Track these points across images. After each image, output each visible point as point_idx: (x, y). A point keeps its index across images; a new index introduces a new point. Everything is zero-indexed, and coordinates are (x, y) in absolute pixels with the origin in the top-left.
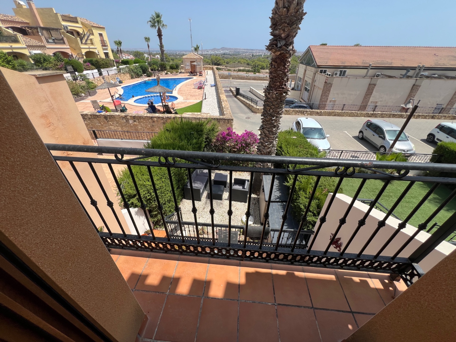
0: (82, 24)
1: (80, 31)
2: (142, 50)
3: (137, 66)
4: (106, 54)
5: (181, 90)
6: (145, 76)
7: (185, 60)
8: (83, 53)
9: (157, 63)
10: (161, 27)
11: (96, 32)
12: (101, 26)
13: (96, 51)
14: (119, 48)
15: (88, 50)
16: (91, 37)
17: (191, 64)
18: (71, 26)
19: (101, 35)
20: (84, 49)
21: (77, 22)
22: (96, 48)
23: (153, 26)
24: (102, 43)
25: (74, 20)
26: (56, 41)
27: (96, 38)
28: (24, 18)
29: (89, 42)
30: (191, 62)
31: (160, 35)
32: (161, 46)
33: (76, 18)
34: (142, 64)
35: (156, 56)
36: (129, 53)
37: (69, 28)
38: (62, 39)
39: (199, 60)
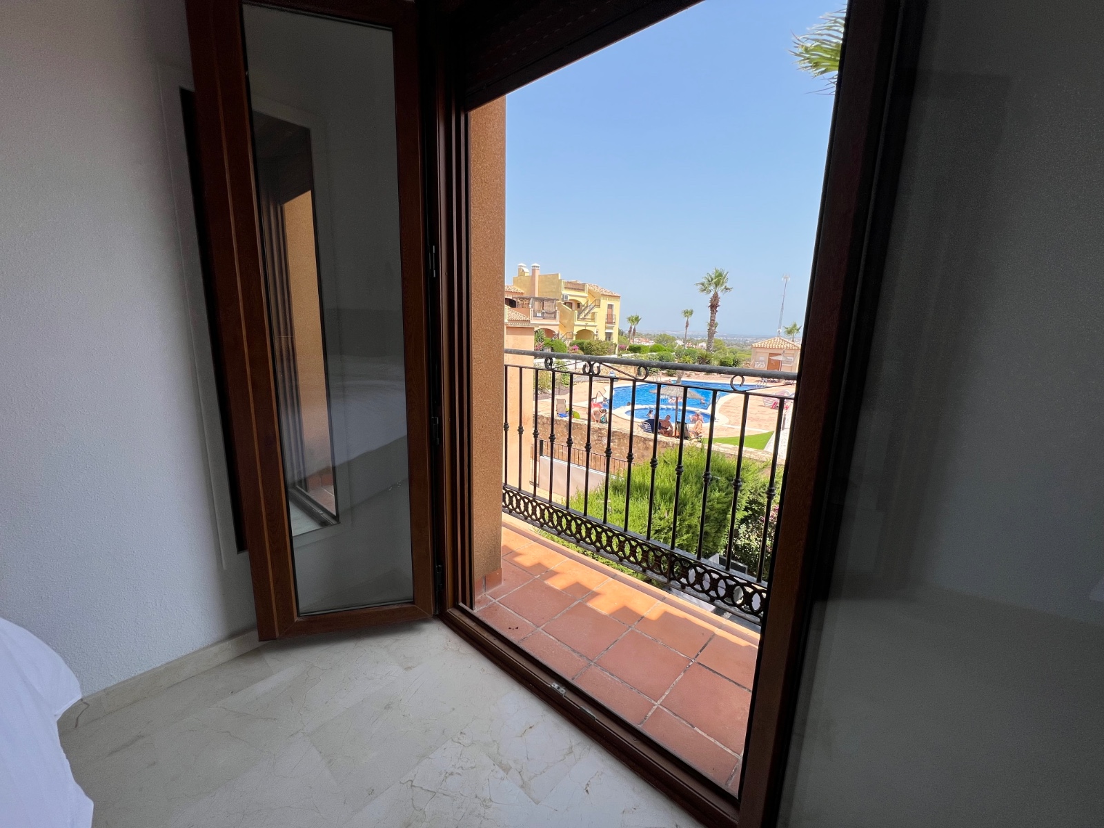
0: (590, 292)
1: (583, 301)
2: (675, 333)
3: (653, 356)
4: (609, 335)
5: (730, 405)
6: (663, 374)
7: (758, 350)
8: (575, 333)
9: (695, 352)
10: (720, 294)
11: (605, 303)
12: (615, 295)
13: (594, 330)
14: (633, 327)
15: (583, 328)
16: (596, 310)
17: (769, 360)
18: (571, 295)
19: (610, 307)
20: (579, 325)
21: (583, 290)
22: (595, 326)
23: (705, 290)
24: (607, 319)
25: (580, 287)
26: (545, 315)
27: (601, 313)
28: (520, 287)
29: (589, 316)
30: (771, 355)
31: (714, 307)
32: (713, 324)
33: (583, 285)
34: (662, 353)
35: (700, 345)
36: (649, 337)
37: (569, 298)
38: (555, 313)
39: (793, 352)
